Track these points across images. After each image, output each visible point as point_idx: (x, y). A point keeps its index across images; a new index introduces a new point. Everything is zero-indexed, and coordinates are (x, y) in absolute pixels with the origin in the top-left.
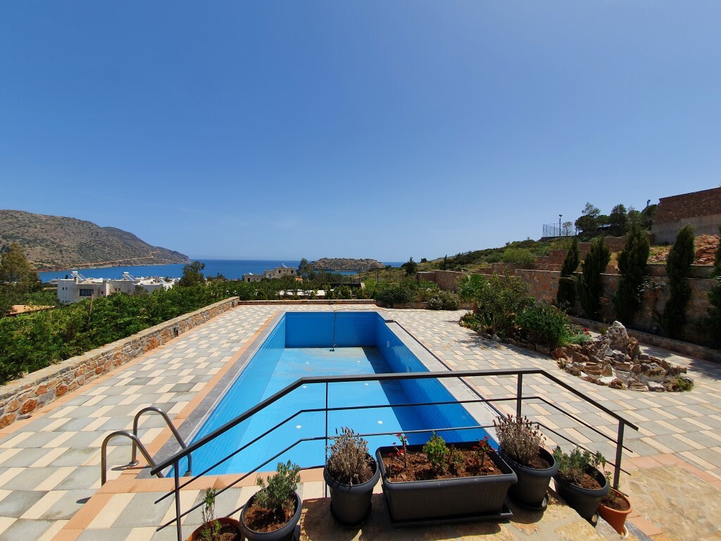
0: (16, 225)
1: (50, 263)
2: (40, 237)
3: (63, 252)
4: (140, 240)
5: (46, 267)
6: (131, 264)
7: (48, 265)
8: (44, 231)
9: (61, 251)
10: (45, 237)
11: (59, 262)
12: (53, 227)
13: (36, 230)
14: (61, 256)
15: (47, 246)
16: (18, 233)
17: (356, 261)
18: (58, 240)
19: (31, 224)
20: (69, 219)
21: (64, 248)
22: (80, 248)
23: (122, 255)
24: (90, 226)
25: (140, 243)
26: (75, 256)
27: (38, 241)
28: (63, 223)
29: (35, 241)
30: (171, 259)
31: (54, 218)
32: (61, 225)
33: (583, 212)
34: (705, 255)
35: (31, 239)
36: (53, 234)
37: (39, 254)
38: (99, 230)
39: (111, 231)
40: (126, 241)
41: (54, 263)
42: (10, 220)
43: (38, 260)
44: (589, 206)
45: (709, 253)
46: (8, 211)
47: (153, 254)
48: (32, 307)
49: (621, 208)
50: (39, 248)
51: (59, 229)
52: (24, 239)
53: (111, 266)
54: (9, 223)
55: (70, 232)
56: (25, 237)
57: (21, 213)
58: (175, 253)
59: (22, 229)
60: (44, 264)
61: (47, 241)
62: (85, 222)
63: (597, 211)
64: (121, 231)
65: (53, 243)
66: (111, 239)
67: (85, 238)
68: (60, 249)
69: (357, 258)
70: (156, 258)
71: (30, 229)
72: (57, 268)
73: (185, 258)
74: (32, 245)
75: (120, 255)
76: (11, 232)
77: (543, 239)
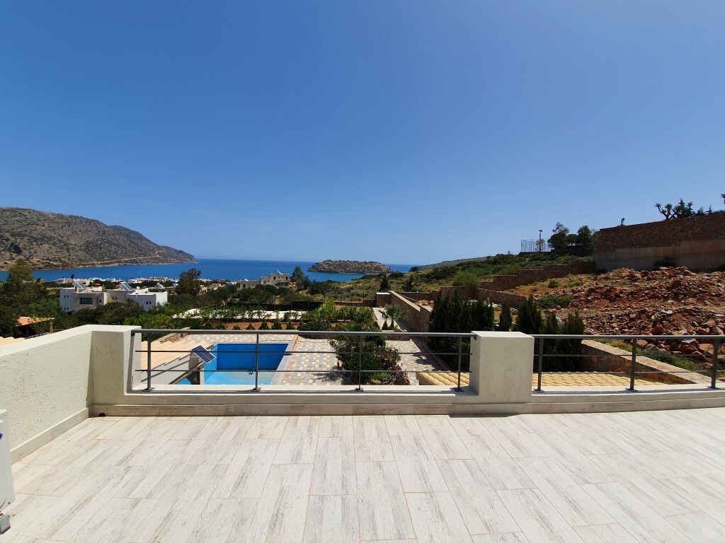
0: (25, 223)
1: (57, 261)
2: (47, 236)
3: (70, 251)
4: (146, 239)
5: (53, 265)
6: (137, 263)
7: (55, 263)
8: (51, 229)
9: (68, 250)
10: (53, 235)
11: (66, 260)
12: (60, 225)
13: (43, 228)
14: (68, 254)
15: (54, 244)
16: (26, 231)
17: (360, 264)
18: (65, 238)
19: (39, 222)
20: (76, 218)
21: (71, 246)
22: (87, 247)
23: (128, 254)
24: (97, 224)
25: (146, 242)
26: (81, 254)
27: (46, 239)
28: (70, 221)
29: (42, 239)
30: (176, 258)
31: (61, 216)
32: (69, 224)
33: (554, 231)
34: (593, 294)
35: (39, 237)
36: (61, 232)
37: (46, 252)
38: (106, 229)
39: (118, 230)
40: (133, 240)
41: (61, 261)
42: (19, 218)
43: (45, 258)
44: (559, 226)
45: (597, 292)
46: (17, 209)
47: (158, 253)
48: (35, 319)
49: (586, 228)
50: (46, 246)
51: (66, 228)
52: (32, 237)
53: (116, 264)
54: (18, 221)
55: (78, 231)
56: (33, 235)
57: (29, 211)
58: (181, 252)
59: (30, 227)
60: (52, 262)
61: (54, 238)
62: (93, 220)
63: (566, 230)
64: (128, 230)
65: (60, 241)
66: (118, 238)
67: (92, 237)
68: (66, 247)
69: (361, 260)
70: (161, 257)
71: (38, 227)
72: (64, 266)
73: (191, 257)
74: (39, 243)
75: (126, 253)
76: (19, 230)
77: (521, 254)
